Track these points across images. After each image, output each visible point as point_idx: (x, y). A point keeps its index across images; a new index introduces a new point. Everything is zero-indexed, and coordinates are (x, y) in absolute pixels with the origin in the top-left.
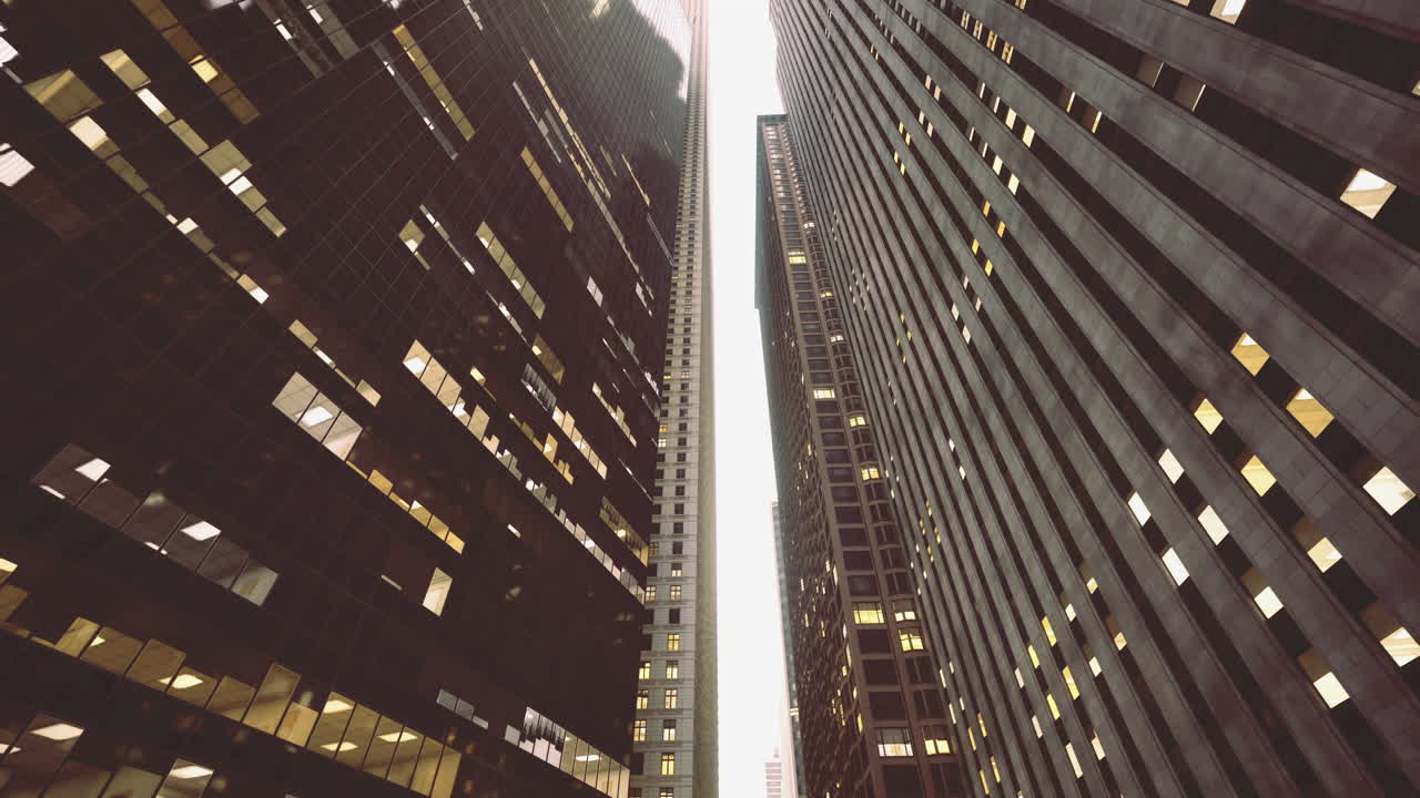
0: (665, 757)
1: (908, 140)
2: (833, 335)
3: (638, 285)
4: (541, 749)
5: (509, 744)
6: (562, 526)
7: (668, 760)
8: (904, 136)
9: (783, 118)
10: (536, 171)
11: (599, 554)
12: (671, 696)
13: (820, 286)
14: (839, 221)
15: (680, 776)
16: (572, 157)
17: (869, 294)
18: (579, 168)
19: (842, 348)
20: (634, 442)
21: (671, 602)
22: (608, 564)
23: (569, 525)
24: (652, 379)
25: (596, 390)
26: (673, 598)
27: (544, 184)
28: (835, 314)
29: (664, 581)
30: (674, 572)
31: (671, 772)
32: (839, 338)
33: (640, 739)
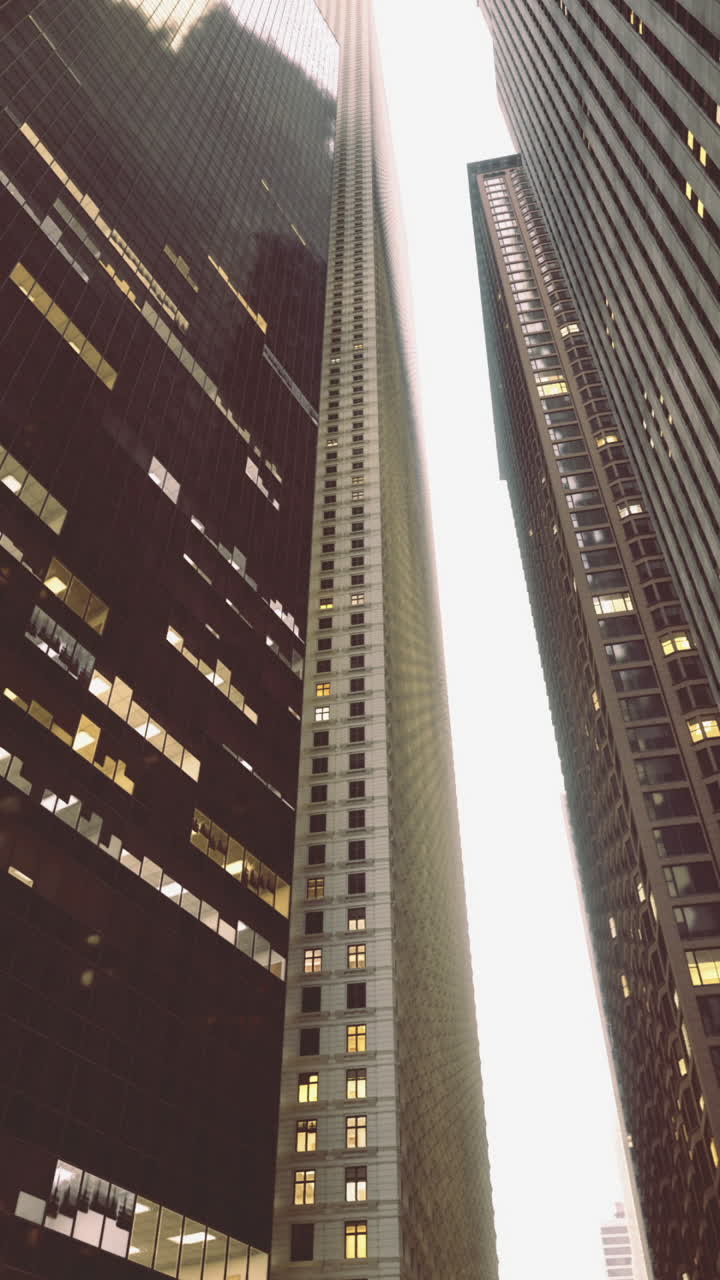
0: (350, 1230)
1: (703, 159)
2: (622, 506)
3: (250, 462)
4: (89, 1228)
5: (26, 1224)
6: (115, 864)
7: (356, 1234)
8: (696, 152)
9: (513, 161)
10: (39, 298)
11: (191, 904)
12: (357, 1127)
13: (595, 427)
14: (616, 315)
15: (378, 1260)
16: (110, 270)
17: (673, 428)
18: (124, 286)
19: (642, 524)
20: (252, 716)
21: (349, 972)
22: (211, 920)
23: (127, 859)
24: (285, 611)
25: (174, 638)
26: (354, 967)
27: (57, 318)
28: (624, 471)
29: (334, 939)
30: (352, 923)
31: (362, 1254)
32: (635, 509)
33: (307, 1202)
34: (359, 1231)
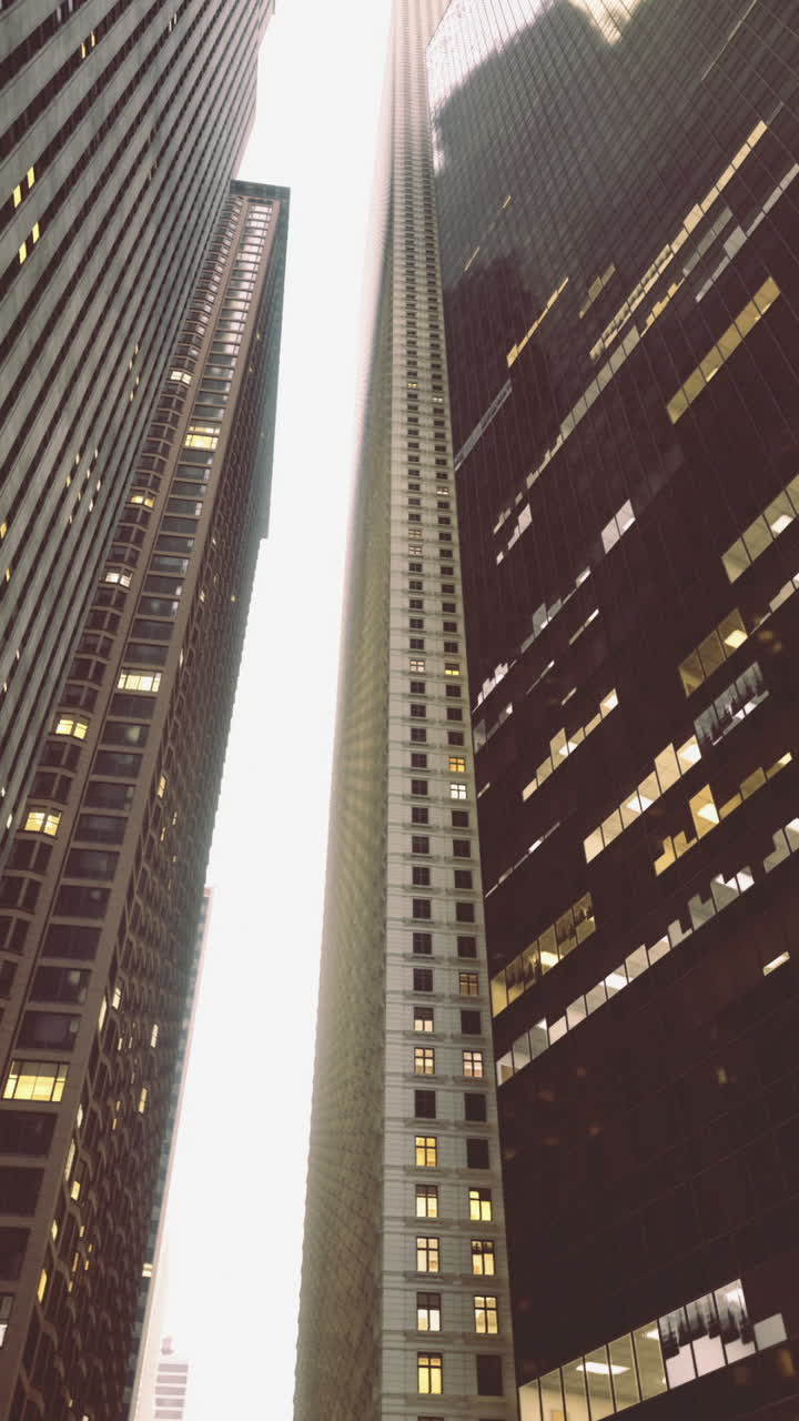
0: (423, 1361)
7: (430, 1367)
30: (419, 1023)
31: (436, 1390)
33: (489, 1332)
34: (432, 1364)
